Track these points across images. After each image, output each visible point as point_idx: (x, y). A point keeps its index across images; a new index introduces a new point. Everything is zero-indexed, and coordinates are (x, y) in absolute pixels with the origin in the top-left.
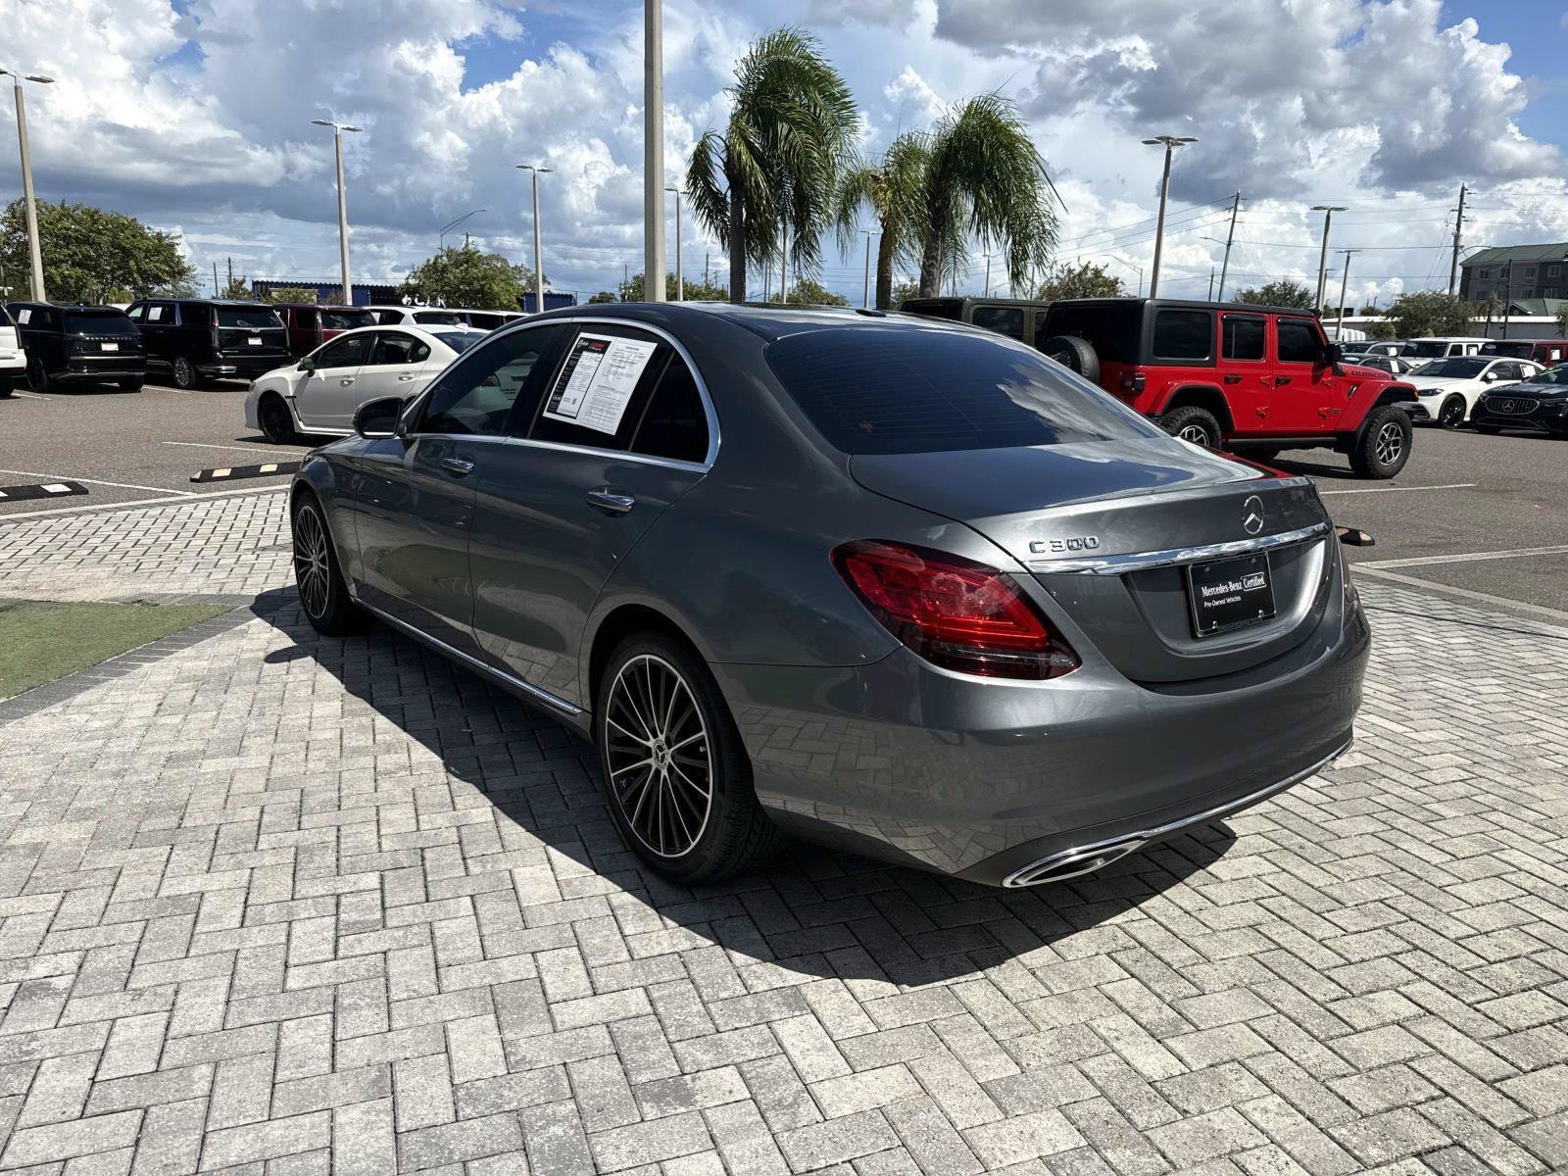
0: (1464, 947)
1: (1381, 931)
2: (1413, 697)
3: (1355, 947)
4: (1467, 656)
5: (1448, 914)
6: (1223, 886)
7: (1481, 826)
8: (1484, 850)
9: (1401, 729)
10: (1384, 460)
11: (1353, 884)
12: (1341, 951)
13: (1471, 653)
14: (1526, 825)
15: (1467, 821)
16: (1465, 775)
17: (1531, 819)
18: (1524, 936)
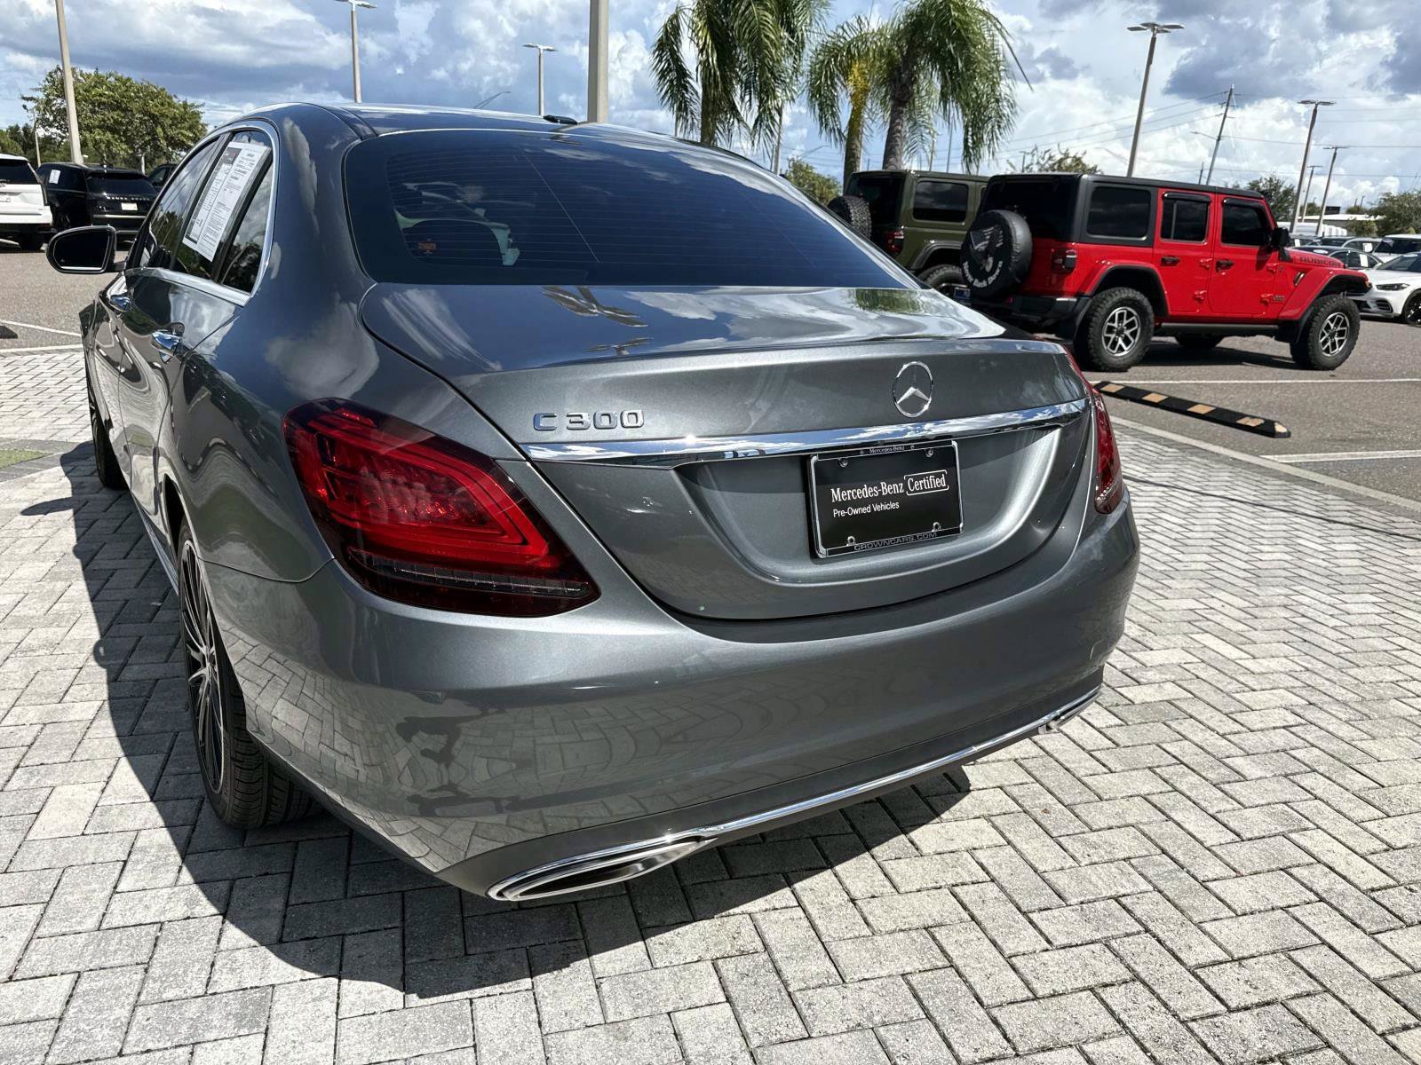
0: (1202, 982)
1: (1096, 947)
2: (1266, 614)
3: (1054, 971)
4: (1349, 566)
5: (1199, 925)
6: (920, 861)
7: (1289, 792)
8: (1281, 829)
9: (1233, 653)
10: (1327, 351)
11: (1089, 870)
12: (1030, 978)
13: (1357, 562)
14: (1348, 795)
15: (1272, 785)
16: (1292, 719)
17: (1356, 787)
18: (1291, 967)
